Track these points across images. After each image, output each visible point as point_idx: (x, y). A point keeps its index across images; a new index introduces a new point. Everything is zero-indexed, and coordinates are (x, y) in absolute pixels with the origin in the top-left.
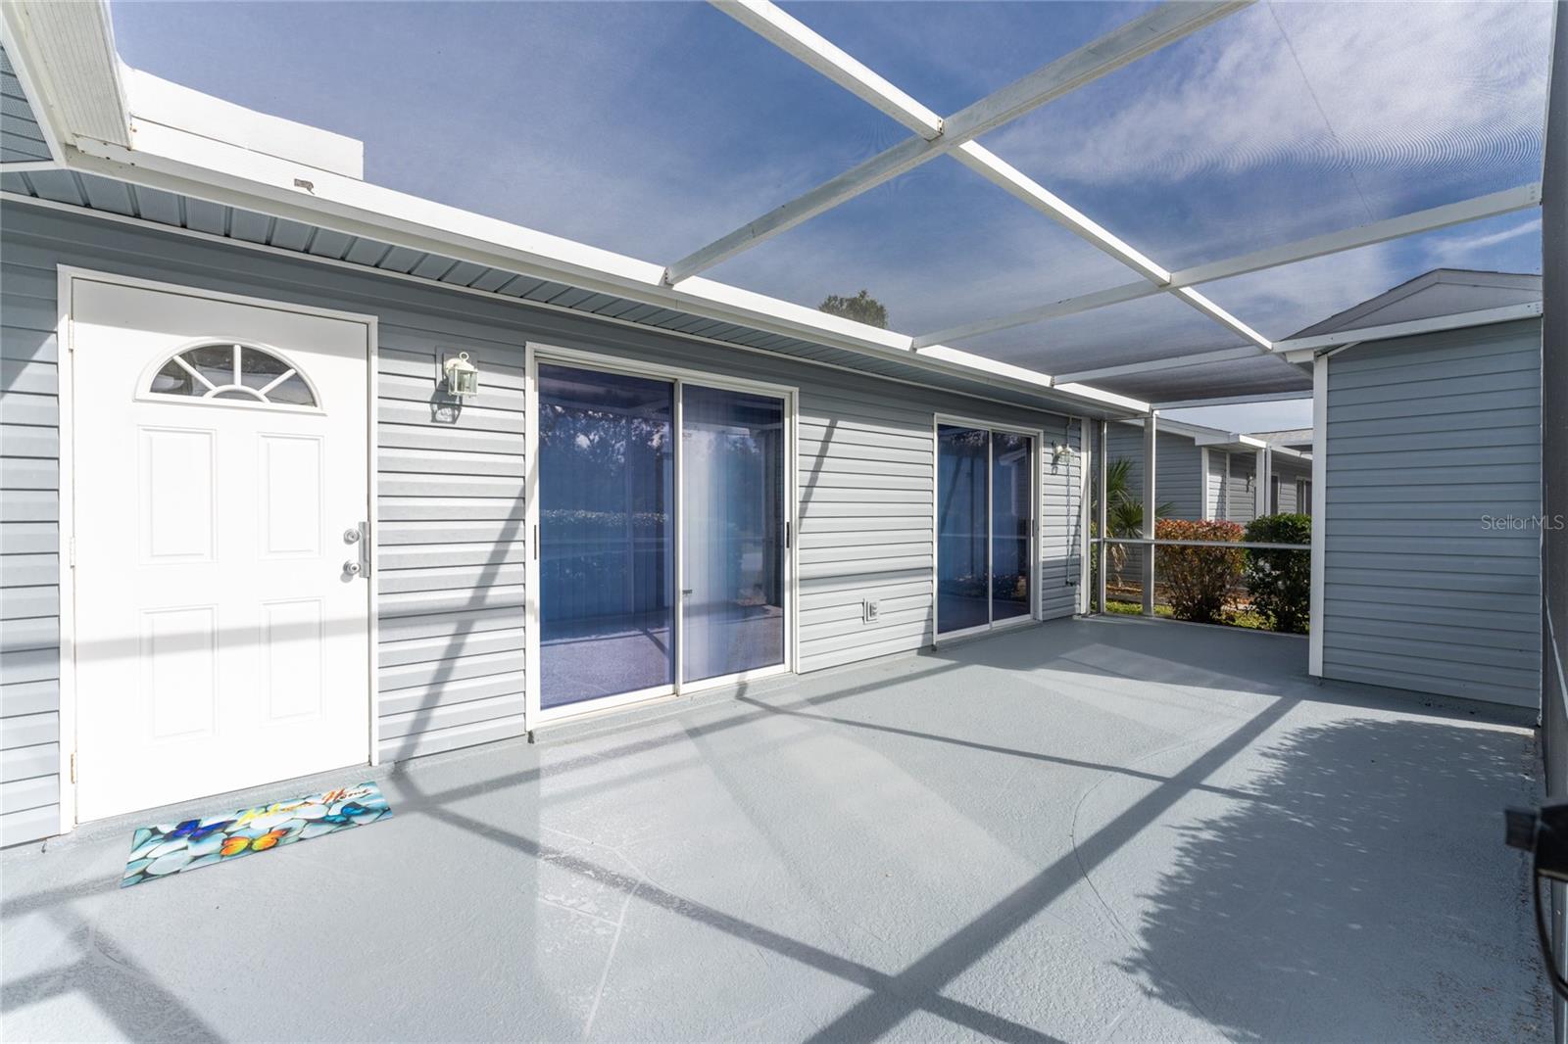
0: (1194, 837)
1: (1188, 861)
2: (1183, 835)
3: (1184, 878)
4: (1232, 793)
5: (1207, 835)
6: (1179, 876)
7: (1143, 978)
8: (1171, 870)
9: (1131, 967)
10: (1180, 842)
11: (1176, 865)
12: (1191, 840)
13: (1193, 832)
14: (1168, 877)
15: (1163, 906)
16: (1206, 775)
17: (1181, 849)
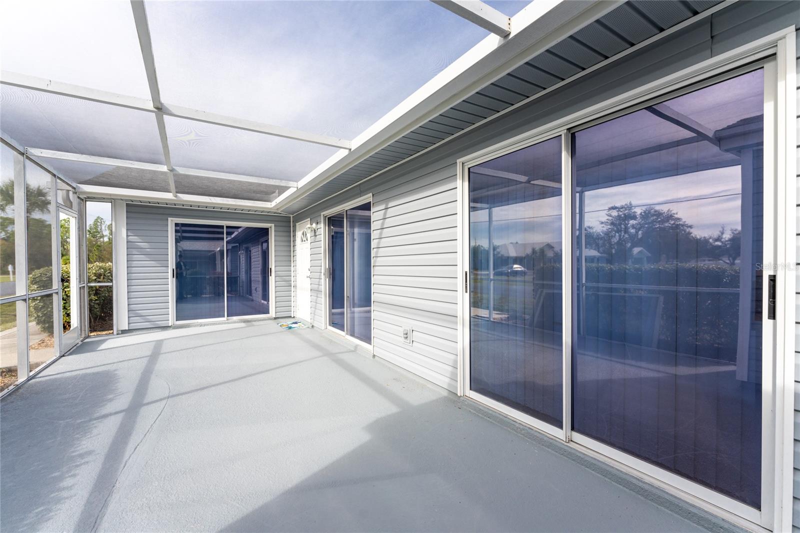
2: (120, 392)
5: (111, 396)
16: (126, 415)
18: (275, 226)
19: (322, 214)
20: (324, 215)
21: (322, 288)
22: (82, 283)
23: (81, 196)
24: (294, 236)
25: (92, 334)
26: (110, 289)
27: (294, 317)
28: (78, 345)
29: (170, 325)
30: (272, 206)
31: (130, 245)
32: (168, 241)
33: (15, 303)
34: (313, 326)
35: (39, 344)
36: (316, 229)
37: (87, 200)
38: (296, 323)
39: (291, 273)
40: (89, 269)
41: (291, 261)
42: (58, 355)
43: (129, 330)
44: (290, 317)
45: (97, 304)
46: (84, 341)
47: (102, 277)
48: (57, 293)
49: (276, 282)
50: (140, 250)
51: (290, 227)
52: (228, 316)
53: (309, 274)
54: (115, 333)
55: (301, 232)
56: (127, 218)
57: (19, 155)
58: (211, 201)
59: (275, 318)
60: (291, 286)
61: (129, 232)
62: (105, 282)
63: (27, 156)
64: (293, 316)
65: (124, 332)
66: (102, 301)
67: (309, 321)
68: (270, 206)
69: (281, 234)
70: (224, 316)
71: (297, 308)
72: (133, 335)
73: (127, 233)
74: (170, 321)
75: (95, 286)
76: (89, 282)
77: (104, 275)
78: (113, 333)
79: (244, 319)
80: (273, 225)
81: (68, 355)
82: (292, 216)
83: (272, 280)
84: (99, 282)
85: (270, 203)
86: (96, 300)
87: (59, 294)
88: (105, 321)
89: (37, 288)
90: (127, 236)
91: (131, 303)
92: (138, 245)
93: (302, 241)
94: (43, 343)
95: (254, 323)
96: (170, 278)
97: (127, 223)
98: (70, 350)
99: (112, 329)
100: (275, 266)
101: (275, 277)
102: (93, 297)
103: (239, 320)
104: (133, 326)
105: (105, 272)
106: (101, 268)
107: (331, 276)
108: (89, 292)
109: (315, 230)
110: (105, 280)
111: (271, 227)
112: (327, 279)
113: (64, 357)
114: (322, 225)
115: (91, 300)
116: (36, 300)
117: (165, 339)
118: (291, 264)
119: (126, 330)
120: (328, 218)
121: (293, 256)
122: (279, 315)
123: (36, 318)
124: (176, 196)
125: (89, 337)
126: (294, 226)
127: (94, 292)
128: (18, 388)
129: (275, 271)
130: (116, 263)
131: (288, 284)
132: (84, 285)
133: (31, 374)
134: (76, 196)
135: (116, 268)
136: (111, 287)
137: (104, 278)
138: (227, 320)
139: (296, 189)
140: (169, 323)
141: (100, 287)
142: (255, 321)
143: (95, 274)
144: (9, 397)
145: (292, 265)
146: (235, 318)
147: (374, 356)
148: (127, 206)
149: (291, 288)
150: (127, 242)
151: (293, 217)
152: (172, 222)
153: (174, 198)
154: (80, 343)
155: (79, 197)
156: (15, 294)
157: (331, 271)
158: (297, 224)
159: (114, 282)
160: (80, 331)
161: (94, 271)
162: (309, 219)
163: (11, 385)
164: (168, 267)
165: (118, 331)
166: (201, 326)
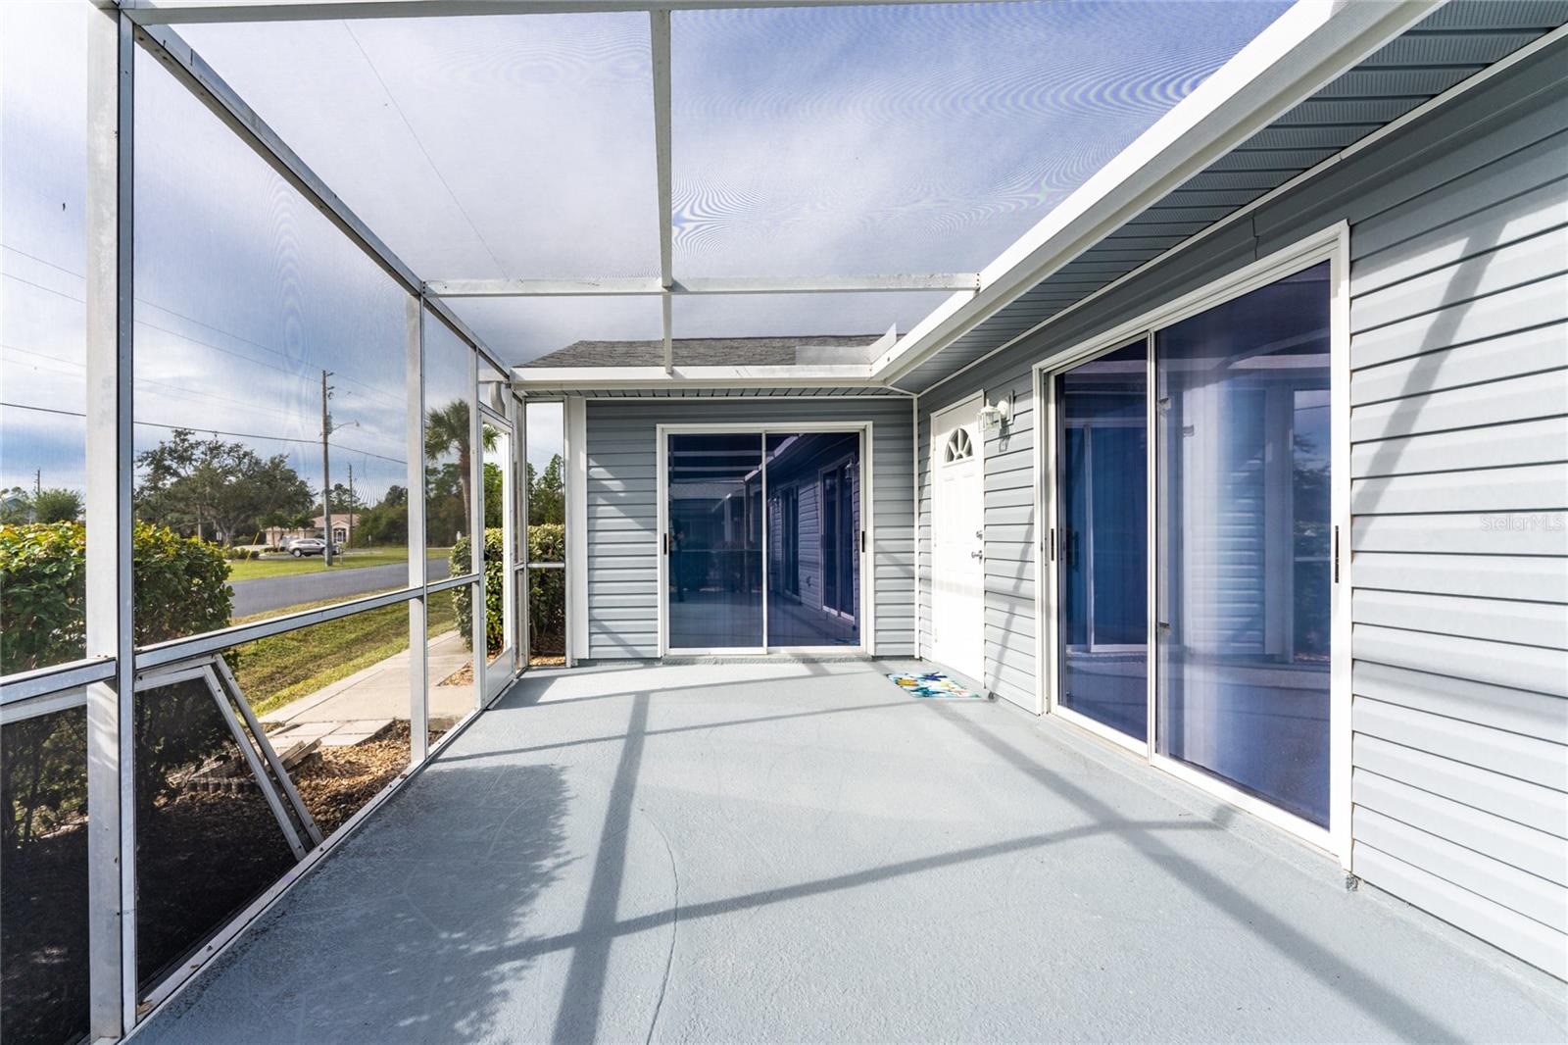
0: (558, 856)
1: (556, 831)
3: (554, 818)
4: (532, 949)
6: (558, 818)
7: (556, 767)
8: (564, 820)
9: (562, 769)
10: (567, 845)
11: (562, 825)
12: (559, 851)
13: (561, 860)
14: (564, 815)
15: (560, 798)
16: (577, 962)
17: (564, 839)
18: (874, 426)
19: (1036, 367)
20: (1041, 370)
21: (1035, 589)
22: (520, 561)
23: (518, 393)
24: (925, 447)
25: (534, 662)
26: (561, 573)
27: (921, 659)
28: (512, 685)
29: (659, 656)
30: (873, 374)
31: (594, 487)
32: (656, 474)
33: (408, 603)
34: (991, 696)
35: (462, 674)
36: (1010, 417)
37: (528, 400)
38: (933, 677)
39: (913, 545)
40: (532, 535)
41: (913, 513)
42: (479, 707)
43: (590, 660)
44: (911, 657)
45: (544, 602)
46: (523, 677)
47: (550, 551)
48: (478, 582)
49: (876, 566)
50: (609, 495)
51: (912, 425)
52: (769, 645)
53: (978, 545)
54: (568, 664)
55: (948, 435)
56: (588, 430)
57: (414, 299)
58: (738, 377)
59: (875, 659)
60: (913, 578)
61: (591, 460)
62: (554, 561)
63: (425, 299)
64: (917, 657)
65: (582, 663)
66: (551, 597)
67: (980, 678)
68: (868, 375)
69: (891, 445)
70: (761, 645)
71: (933, 637)
72: (597, 672)
73: (588, 462)
74: (659, 648)
75: (540, 569)
76: (531, 560)
77: (554, 548)
78: (565, 664)
79: (802, 655)
80: (870, 424)
81: (494, 709)
82: (915, 397)
83: (867, 561)
84: (546, 560)
85: (868, 367)
86: (542, 595)
87: (481, 583)
88: (556, 634)
89: (461, 569)
90: (589, 468)
91: (594, 605)
92: (605, 486)
93: (951, 457)
94: (467, 671)
95: (825, 665)
96: (658, 553)
97: (588, 442)
98: (498, 696)
99: (564, 655)
100: (875, 527)
101: (875, 553)
102: (537, 589)
103: (793, 655)
104: (598, 653)
105: (555, 541)
106: (549, 533)
107: (1065, 553)
108: (530, 580)
109: (1004, 421)
110: (555, 556)
111: (864, 430)
112: (1053, 565)
113: (487, 713)
114: (1036, 401)
115: (532, 596)
116: (460, 591)
117: (653, 691)
118: (913, 521)
119: (585, 659)
120: (1056, 377)
121: (920, 501)
122: (883, 650)
123: (459, 625)
124: (672, 373)
125: (528, 668)
126: (925, 423)
127: (539, 579)
128: (409, 782)
129: (875, 540)
130: (571, 523)
131: (905, 573)
132: (521, 567)
133: (432, 749)
134: (510, 391)
135: (571, 533)
136: (563, 570)
137: (553, 553)
138: (768, 653)
139: (970, 295)
140: (656, 651)
141: (549, 570)
142: (828, 661)
143: (540, 545)
144: (388, 808)
145: (916, 524)
146: (784, 651)
147: (1353, 881)
148: (587, 406)
149: (914, 584)
150: (588, 480)
151: (918, 399)
152: (664, 431)
153: (669, 377)
154: (516, 680)
155: (515, 395)
156: (407, 585)
157: (1065, 540)
158: (932, 415)
159: (567, 560)
160: (515, 657)
161: (538, 540)
162: (981, 393)
163: (395, 777)
164: (656, 530)
165: (573, 659)
166: (715, 663)
